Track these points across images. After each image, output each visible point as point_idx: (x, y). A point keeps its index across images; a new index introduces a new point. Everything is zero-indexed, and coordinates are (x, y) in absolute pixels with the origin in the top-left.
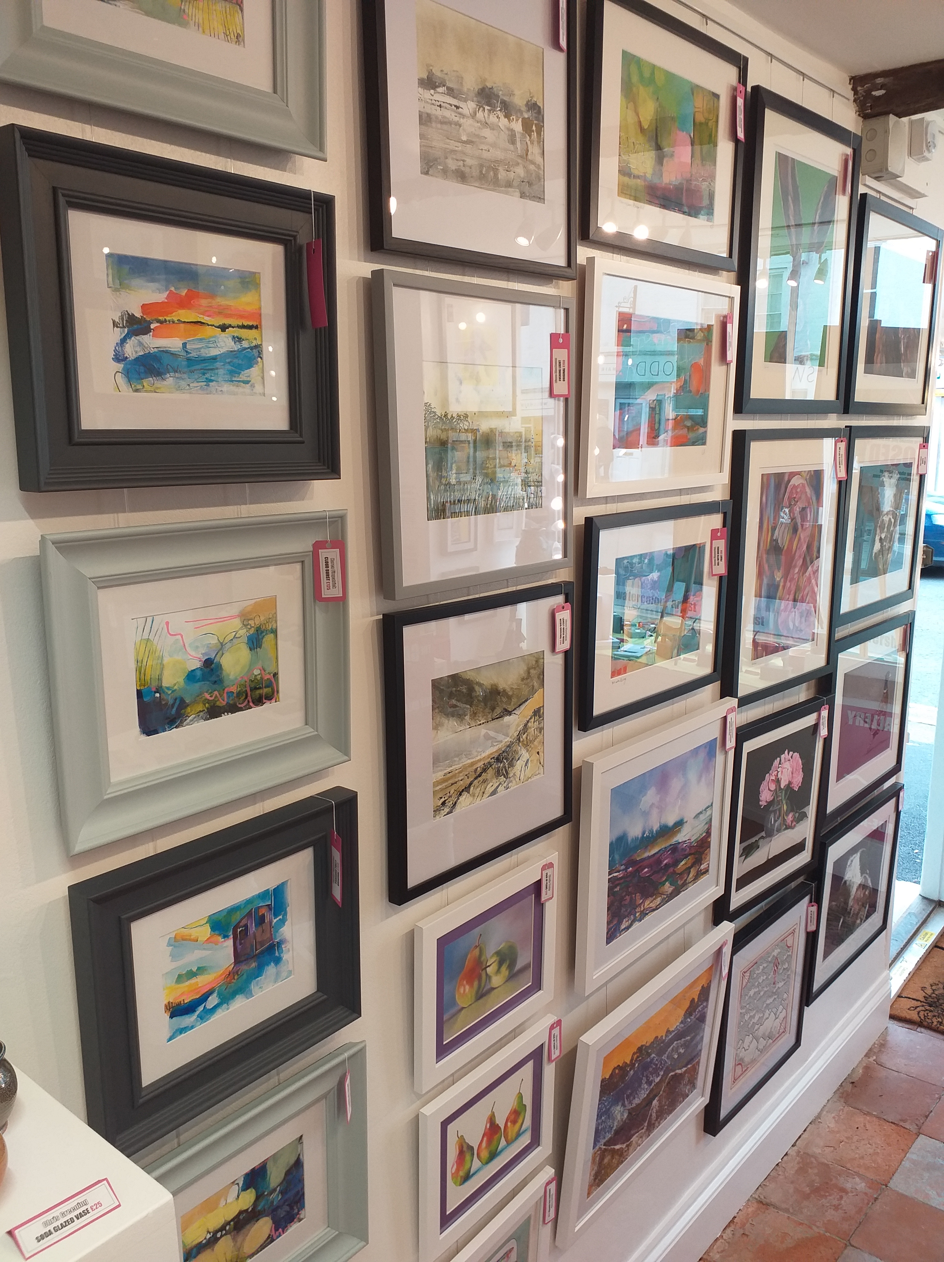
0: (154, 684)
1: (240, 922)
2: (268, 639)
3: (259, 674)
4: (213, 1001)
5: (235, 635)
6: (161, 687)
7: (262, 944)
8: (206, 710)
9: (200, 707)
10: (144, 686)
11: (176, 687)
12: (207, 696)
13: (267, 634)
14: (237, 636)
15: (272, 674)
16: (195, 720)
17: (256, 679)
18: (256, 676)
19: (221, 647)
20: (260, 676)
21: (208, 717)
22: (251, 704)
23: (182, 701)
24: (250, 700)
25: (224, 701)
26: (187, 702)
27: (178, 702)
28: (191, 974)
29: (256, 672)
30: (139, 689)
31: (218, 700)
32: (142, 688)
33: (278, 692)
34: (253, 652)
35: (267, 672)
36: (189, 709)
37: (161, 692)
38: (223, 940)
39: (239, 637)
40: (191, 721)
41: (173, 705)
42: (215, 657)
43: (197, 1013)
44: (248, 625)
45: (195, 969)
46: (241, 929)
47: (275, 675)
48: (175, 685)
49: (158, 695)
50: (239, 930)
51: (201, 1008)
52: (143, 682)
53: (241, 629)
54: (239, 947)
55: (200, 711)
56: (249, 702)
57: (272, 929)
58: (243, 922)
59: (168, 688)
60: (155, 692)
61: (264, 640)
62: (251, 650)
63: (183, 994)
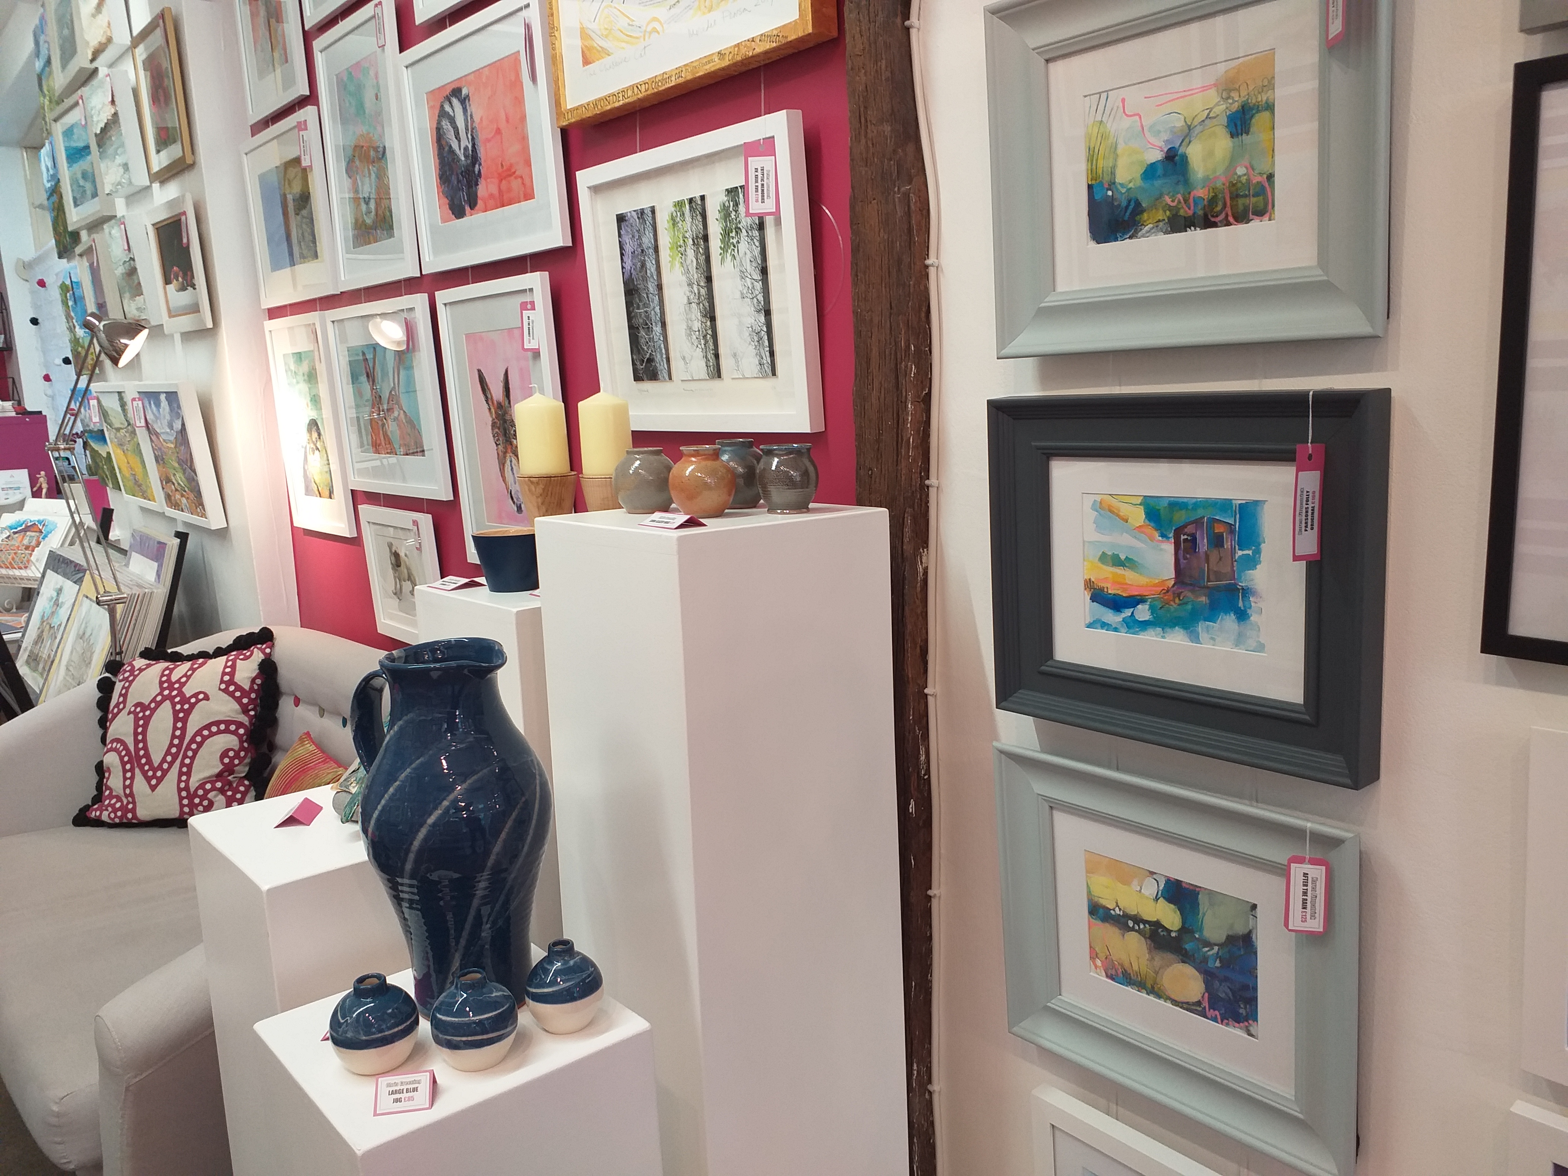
0: (1107, 179)
1: (1185, 526)
2: (1260, 120)
3: (1245, 175)
4: (1143, 612)
5: (1208, 114)
6: (1114, 183)
7: (1219, 576)
8: (1167, 221)
9: (1160, 215)
10: (1096, 180)
11: (1131, 185)
12: (1168, 200)
13: (1258, 111)
14: (1211, 115)
15: (1265, 176)
16: (1153, 231)
17: (1240, 182)
18: (1240, 177)
19: (1188, 132)
20: (1245, 177)
21: (1169, 229)
22: (1231, 219)
23: (1138, 204)
24: (1230, 213)
25: (1189, 209)
26: (1144, 205)
27: (1132, 204)
28: (1117, 562)
29: (1240, 171)
30: (1090, 183)
31: (1183, 207)
32: (1094, 182)
33: (1273, 206)
34: (1236, 140)
35: (1257, 172)
36: (1145, 216)
37: (1114, 190)
38: (1160, 538)
39: (1214, 118)
40: (1148, 232)
41: (1127, 207)
42: (1180, 146)
43: (1123, 615)
44: (1228, 98)
45: (1123, 557)
46: (1186, 537)
47: (1271, 177)
48: (1130, 182)
49: (1110, 193)
50: (1183, 537)
51: (1128, 612)
52: (1095, 175)
53: (1217, 104)
54: (1182, 561)
55: (1159, 221)
56: (1227, 216)
57: (1235, 563)
58: (1190, 529)
59: (1122, 185)
60: (1108, 190)
61: (1253, 121)
62: (1232, 136)
63: (1106, 580)
